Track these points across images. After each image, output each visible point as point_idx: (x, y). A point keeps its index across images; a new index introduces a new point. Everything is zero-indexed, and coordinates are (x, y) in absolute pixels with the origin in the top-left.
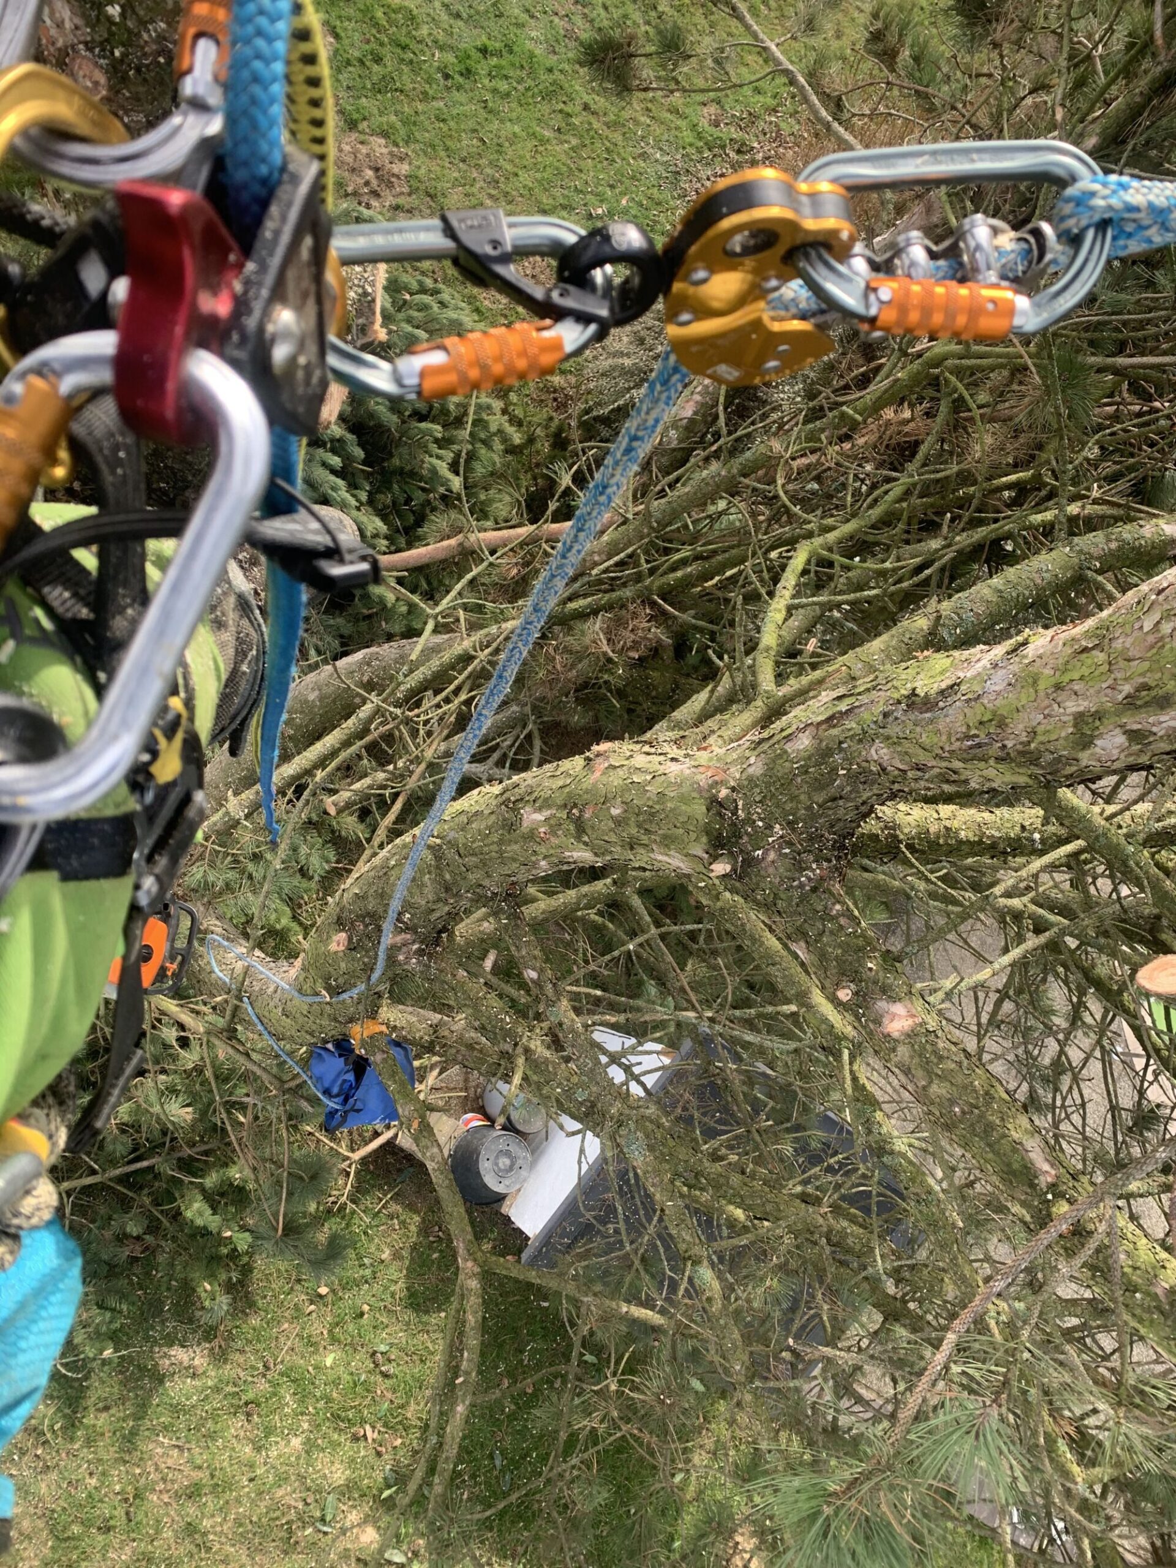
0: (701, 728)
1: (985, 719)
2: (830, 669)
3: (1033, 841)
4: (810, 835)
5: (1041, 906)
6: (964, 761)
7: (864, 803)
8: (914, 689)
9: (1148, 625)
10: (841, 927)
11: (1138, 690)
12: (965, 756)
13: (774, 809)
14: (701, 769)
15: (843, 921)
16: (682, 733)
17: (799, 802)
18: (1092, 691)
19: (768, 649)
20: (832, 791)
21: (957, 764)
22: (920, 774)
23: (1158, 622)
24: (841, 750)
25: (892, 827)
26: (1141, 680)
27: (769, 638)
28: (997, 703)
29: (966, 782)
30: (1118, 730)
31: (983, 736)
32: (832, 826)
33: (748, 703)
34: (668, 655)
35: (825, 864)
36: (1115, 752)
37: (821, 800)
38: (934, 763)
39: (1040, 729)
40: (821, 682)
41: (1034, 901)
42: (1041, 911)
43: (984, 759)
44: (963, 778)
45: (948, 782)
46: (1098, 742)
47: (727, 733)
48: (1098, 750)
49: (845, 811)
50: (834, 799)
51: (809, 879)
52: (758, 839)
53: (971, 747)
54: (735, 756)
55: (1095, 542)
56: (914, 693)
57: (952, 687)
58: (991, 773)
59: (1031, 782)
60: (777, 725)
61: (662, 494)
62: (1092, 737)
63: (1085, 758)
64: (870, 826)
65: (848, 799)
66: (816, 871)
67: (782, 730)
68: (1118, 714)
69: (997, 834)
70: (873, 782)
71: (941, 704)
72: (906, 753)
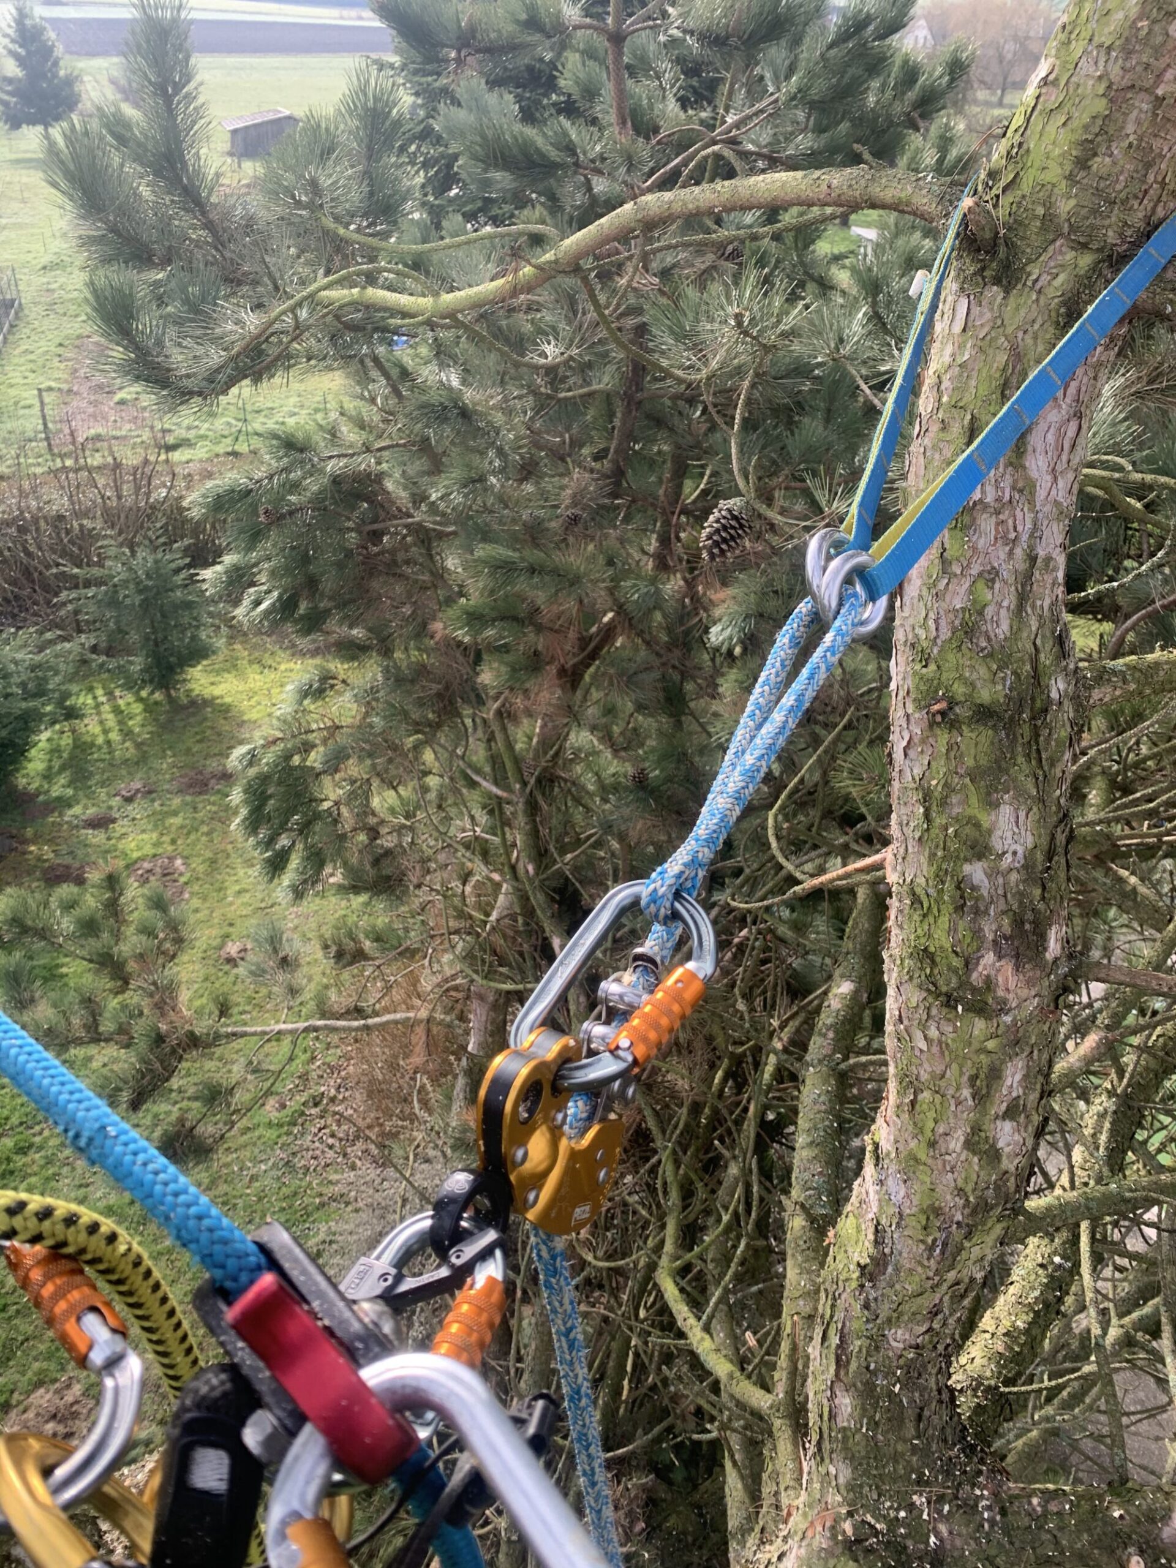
0: (766, 1503)
1: (924, 1222)
2: (788, 1330)
3: (1060, 1265)
4: (941, 1470)
5: (1129, 1313)
6: (952, 1267)
7: (939, 1392)
8: (859, 1264)
9: (923, 1045)
10: (1058, 1513)
11: (973, 1086)
12: (947, 1263)
13: (895, 1487)
14: (809, 1534)
15: (1053, 1507)
16: (757, 1529)
17: (903, 1454)
18: (952, 1121)
19: (731, 1376)
20: (911, 1413)
21: (951, 1276)
22: (940, 1316)
23: (925, 1037)
24: (874, 1373)
25: (977, 1383)
26: (965, 1078)
27: (721, 1367)
28: (915, 1202)
29: (972, 1280)
30: (998, 1122)
31: (938, 1235)
32: (945, 1441)
33: (771, 1434)
34: (663, 1493)
35: (981, 1479)
36: (1017, 1137)
37: (913, 1432)
38: (938, 1296)
39: (960, 1183)
40: (794, 1348)
41: (1121, 1316)
42: (1135, 1315)
43: (960, 1249)
44: (967, 1280)
45: (963, 1296)
46: (1000, 1145)
47: (787, 1479)
48: (1007, 1150)
49: (938, 1418)
50: (919, 1418)
51: (989, 1508)
52: (919, 1531)
53: (943, 1252)
54: (817, 1486)
55: (819, 1046)
56: (862, 1268)
57: (877, 1231)
58: (976, 1252)
59: (1004, 1224)
60: (813, 1418)
61: (519, 1373)
62: (993, 1146)
63: (1009, 1164)
64: (966, 1404)
65: (927, 1403)
66: (983, 1494)
67: (821, 1416)
68: (984, 1113)
69: (1037, 1293)
70: (924, 1366)
71: (887, 1251)
72: (914, 1314)
